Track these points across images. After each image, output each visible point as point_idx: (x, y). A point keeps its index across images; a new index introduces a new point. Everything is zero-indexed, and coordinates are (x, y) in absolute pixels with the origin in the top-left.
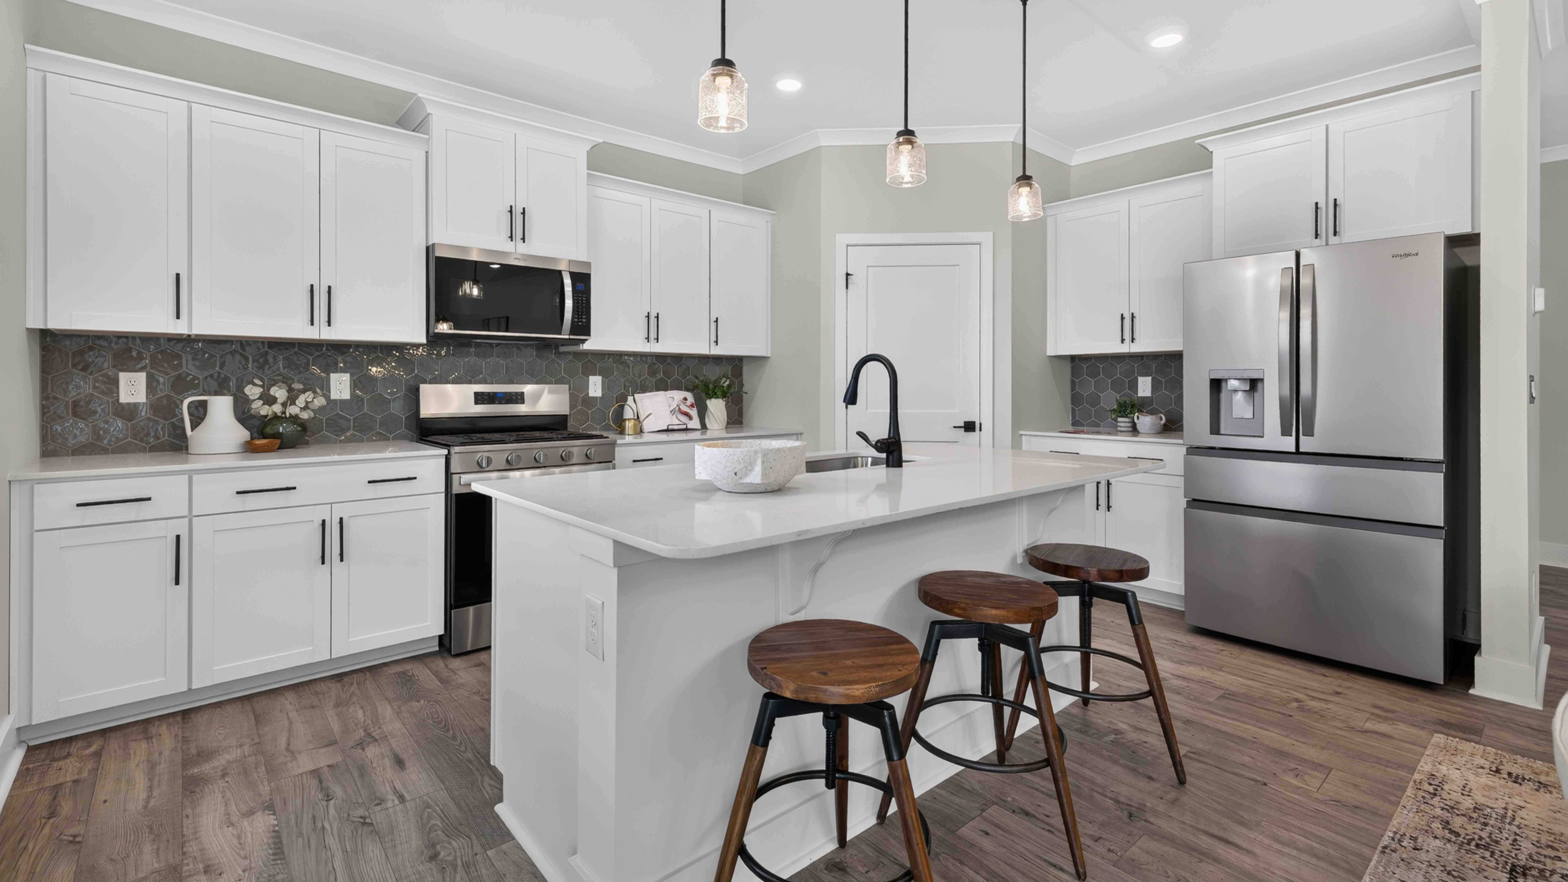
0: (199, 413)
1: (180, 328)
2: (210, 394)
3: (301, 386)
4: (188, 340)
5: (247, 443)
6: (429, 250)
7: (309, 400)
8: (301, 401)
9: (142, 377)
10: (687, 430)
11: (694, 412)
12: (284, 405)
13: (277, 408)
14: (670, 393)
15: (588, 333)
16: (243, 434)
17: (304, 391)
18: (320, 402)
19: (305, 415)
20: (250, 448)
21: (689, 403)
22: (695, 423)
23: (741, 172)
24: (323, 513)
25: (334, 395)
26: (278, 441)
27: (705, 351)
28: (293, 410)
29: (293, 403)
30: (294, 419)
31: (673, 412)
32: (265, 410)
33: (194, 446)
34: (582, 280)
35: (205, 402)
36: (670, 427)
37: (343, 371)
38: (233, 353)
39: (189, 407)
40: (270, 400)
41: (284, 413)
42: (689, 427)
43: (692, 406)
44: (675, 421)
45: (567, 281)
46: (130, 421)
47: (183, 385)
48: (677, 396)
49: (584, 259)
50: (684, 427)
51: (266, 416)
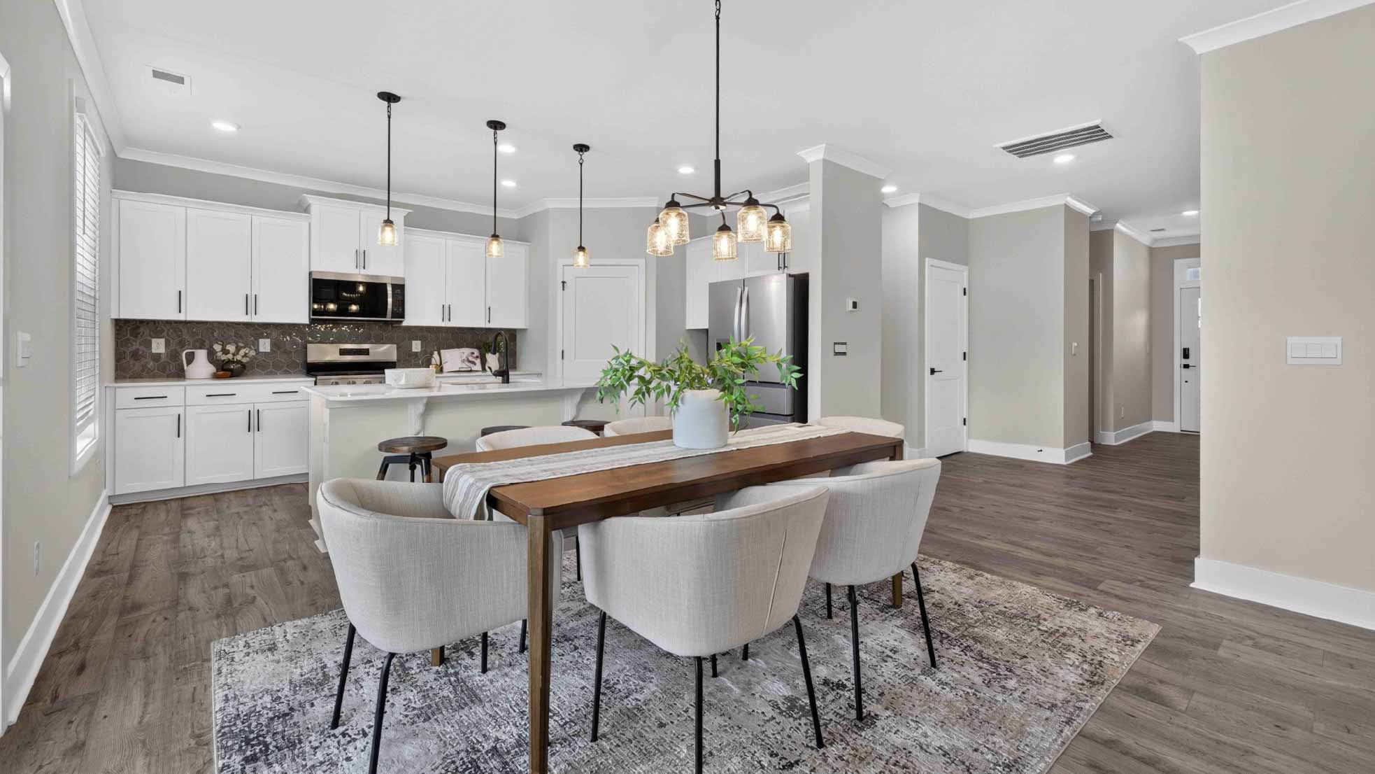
0: (191, 358)
1: (182, 317)
2: (196, 349)
3: (242, 345)
4: (186, 322)
5: (214, 373)
6: (310, 274)
7: (247, 352)
8: (242, 352)
9: (162, 341)
10: (471, 371)
11: (478, 362)
12: (234, 355)
13: (230, 356)
14: (462, 350)
15: (403, 317)
16: (212, 369)
17: (245, 348)
18: (252, 353)
19: (244, 360)
20: (216, 376)
21: (475, 355)
22: (478, 367)
23: (516, 217)
24: (250, 407)
25: (261, 349)
26: (230, 373)
27: (483, 326)
28: (239, 357)
29: (238, 354)
30: (238, 362)
31: (463, 361)
32: (224, 357)
33: (187, 374)
34: (399, 289)
35: (193, 353)
36: (461, 369)
37: (267, 337)
38: (207, 329)
39: (186, 354)
40: (225, 352)
41: (233, 359)
42: (473, 369)
43: (477, 357)
44: (466, 366)
45: (389, 289)
46: (157, 362)
47: (182, 345)
48: (466, 351)
49: (402, 276)
50: (470, 369)
51: (224, 360)
